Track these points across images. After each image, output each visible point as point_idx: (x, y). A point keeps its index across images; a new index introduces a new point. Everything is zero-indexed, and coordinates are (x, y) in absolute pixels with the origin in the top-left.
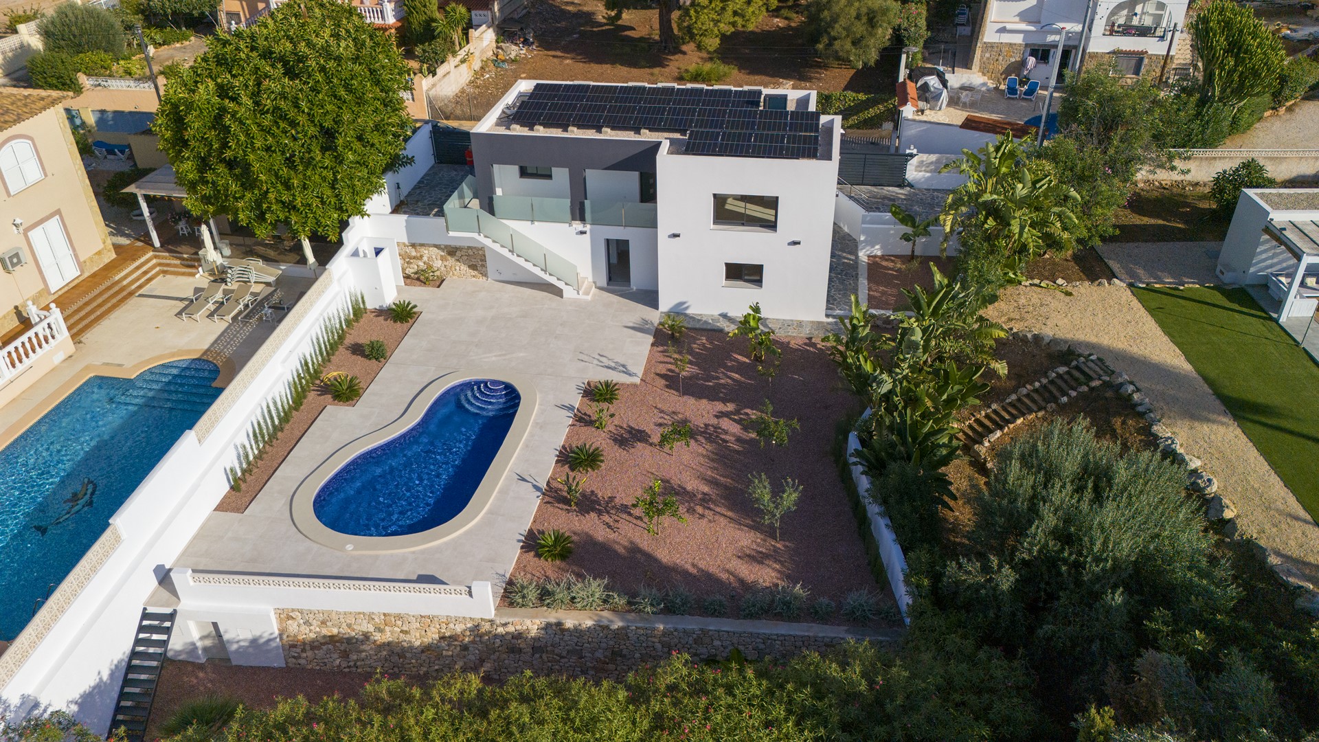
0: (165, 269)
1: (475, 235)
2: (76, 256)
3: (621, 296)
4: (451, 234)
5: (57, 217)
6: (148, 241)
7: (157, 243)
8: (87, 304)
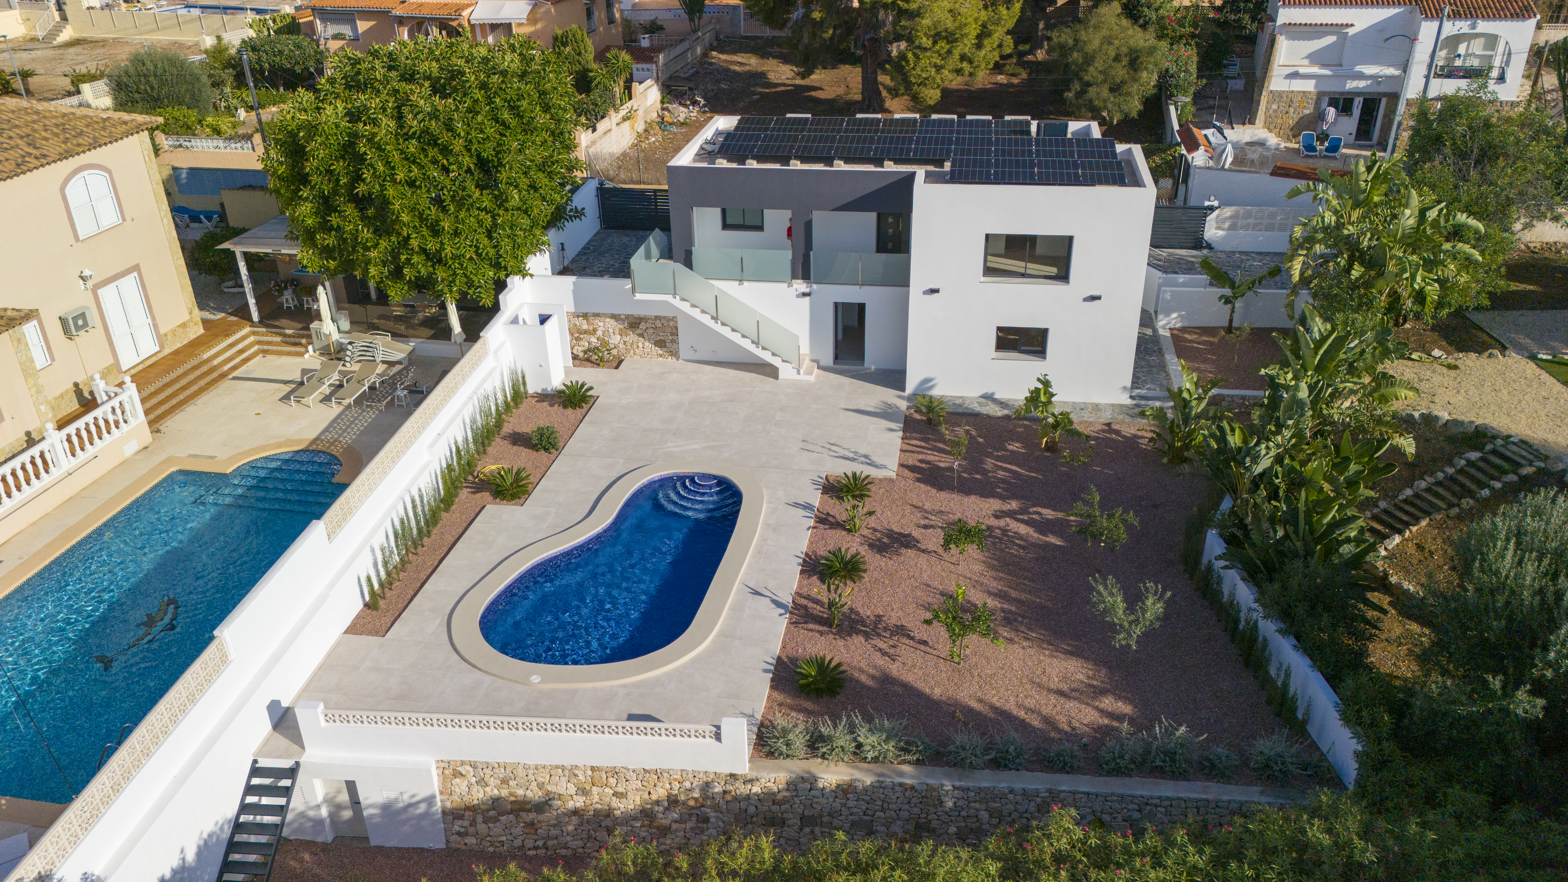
0: (266, 347)
1: (669, 298)
2: (155, 326)
3: (853, 377)
4: (638, 296)
5: (135, 274)
6: (243, 313)
7: (255, 316)
8: (167, 385)
